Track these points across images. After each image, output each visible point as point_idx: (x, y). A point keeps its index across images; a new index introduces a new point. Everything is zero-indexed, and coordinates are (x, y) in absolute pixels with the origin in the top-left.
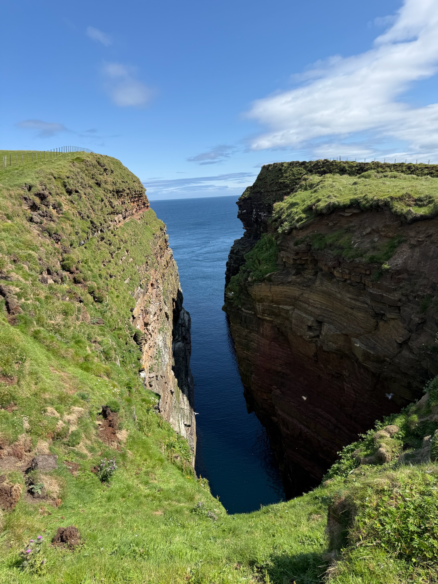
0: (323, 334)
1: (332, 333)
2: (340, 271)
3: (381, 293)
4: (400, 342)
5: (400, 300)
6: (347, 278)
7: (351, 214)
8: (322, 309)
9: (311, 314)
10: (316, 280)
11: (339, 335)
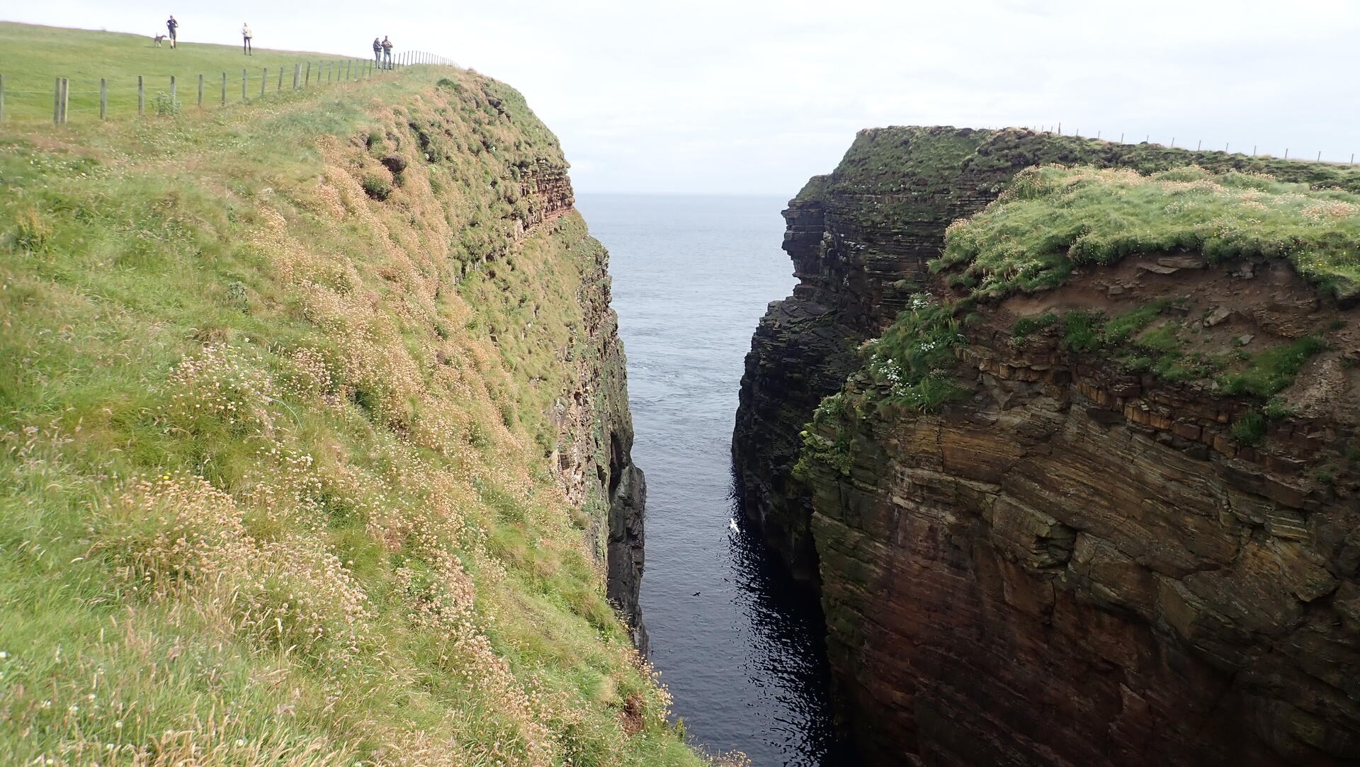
0: (1080, 560)
1: (1107, 560)
2: (1145, 408)
3: (1259, 473)
4: (1308, 600)
5: (1313, 494)
6: (1162, 427)
7: (1174, 270)
8: (1080, 497)
9: (1048, 508)
10: (1066, 425)
11: (1127, 568)
